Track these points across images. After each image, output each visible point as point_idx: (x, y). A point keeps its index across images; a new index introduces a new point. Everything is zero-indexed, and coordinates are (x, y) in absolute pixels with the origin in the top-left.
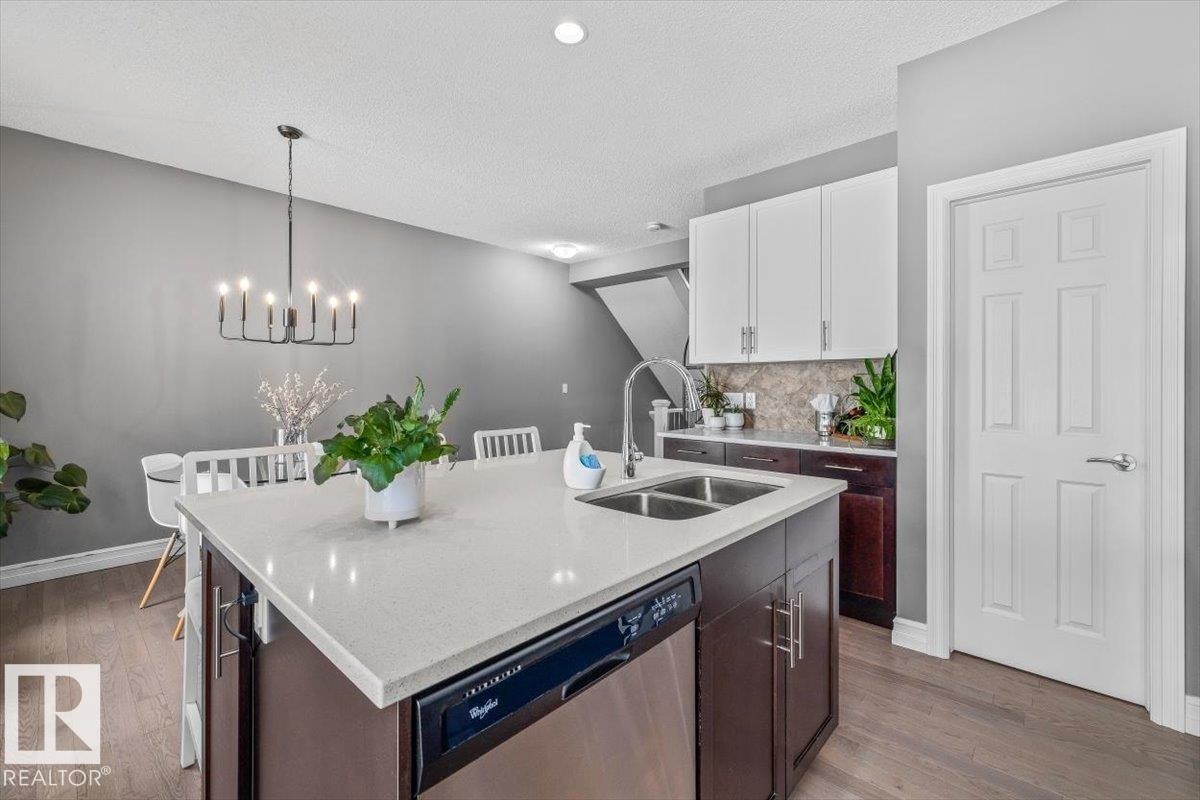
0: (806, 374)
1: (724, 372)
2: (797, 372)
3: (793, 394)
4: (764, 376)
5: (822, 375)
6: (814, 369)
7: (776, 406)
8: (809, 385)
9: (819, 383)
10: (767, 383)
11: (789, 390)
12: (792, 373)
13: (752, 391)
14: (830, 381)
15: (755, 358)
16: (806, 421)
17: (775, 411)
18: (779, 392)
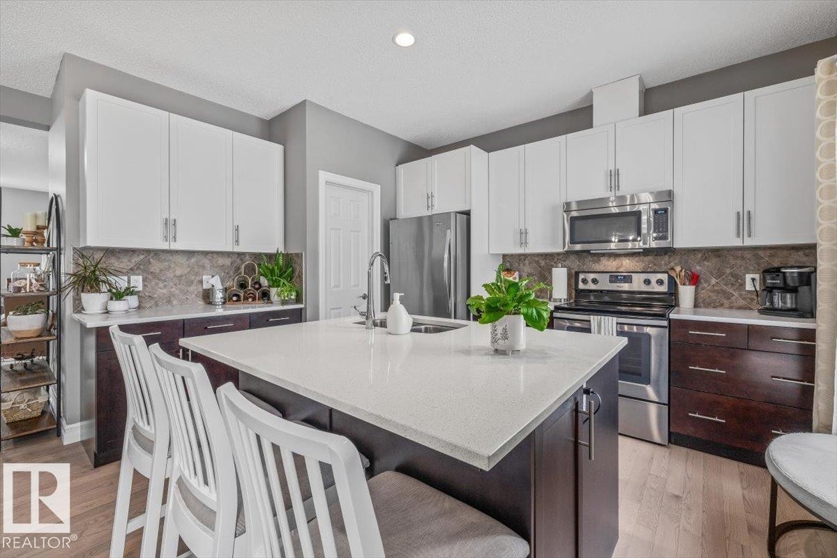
0: (193, 260)
1: (98, 256)
2: (185, 258)
3: (181, 276)
4: (151, 260)
5: (206, 261)
6: (200, 257)
7: (165, 286)
8: (196, 269)
9: (203, 267)
10: (156, 266)
11: (178, 273)
12: (181, 260)
13: (138, 275)
14: (212, 266)
15: (175, 246)
16: (194, 296)
17: (164, 291)
18: (170, 274)
